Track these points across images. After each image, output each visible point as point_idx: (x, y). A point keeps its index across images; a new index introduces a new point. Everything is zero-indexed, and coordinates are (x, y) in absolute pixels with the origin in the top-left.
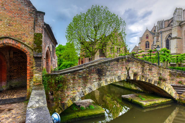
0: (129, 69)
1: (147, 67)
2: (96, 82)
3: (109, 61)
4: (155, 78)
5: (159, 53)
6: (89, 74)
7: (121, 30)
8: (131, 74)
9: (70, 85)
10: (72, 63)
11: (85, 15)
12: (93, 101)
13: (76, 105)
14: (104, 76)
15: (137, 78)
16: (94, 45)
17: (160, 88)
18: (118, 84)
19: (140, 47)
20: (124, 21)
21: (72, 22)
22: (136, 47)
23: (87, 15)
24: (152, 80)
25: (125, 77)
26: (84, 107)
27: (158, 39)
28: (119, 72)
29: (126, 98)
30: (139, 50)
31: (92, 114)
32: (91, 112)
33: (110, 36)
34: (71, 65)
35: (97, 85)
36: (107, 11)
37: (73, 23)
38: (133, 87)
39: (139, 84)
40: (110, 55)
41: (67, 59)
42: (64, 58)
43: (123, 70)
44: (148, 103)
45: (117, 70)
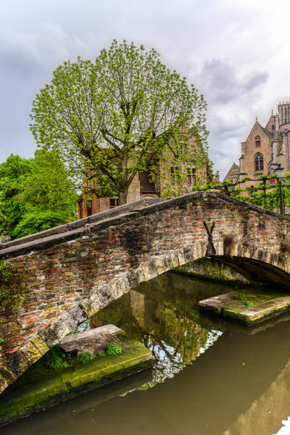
0: (213, 227)
1: (254, 220)
2: (123, 271)
3: (159, 206)
4: (272, 248)
5: (282, 184)
6: (98, 249)
7: (195, 120)
8: (218, 241)
9: (36, 291)
10: (58, 214)
11: (92, 66)
12: (119, 329)
13: (63, 351)
14: (144, 252)
15: (232, 250)
16: (122, 159)
17: (283, 271)
18: (192, 270)
19: (244, 168)
20: (202, 96)
21: (52, 84)
22: (235, 166)
23: (98, 68)
24: (266, 253)
25: (203, 249)
26: (92, 353)
27: (280, 149)
28: (188, 236)
29: (211, 307)
30: (241, 176)
31: (116, 370)
32: (112, 366)
33: (168, 135)
34: (53, 222)
35: (127, 280)
36: (156, 63)
37: (55, 87)
38: (228, 275)
39: (240, 266)
40: (170, 188)
41: (38, 203)
42: (28, 199)
43: (196, 232)
44: (260, 312)
45: (182, 233)
